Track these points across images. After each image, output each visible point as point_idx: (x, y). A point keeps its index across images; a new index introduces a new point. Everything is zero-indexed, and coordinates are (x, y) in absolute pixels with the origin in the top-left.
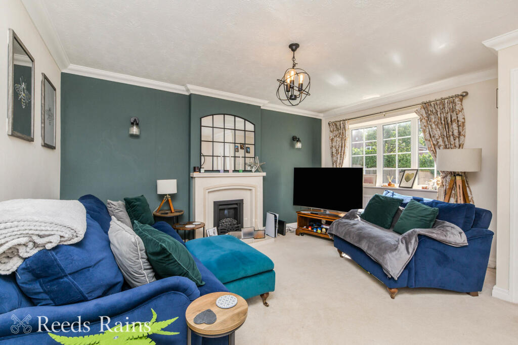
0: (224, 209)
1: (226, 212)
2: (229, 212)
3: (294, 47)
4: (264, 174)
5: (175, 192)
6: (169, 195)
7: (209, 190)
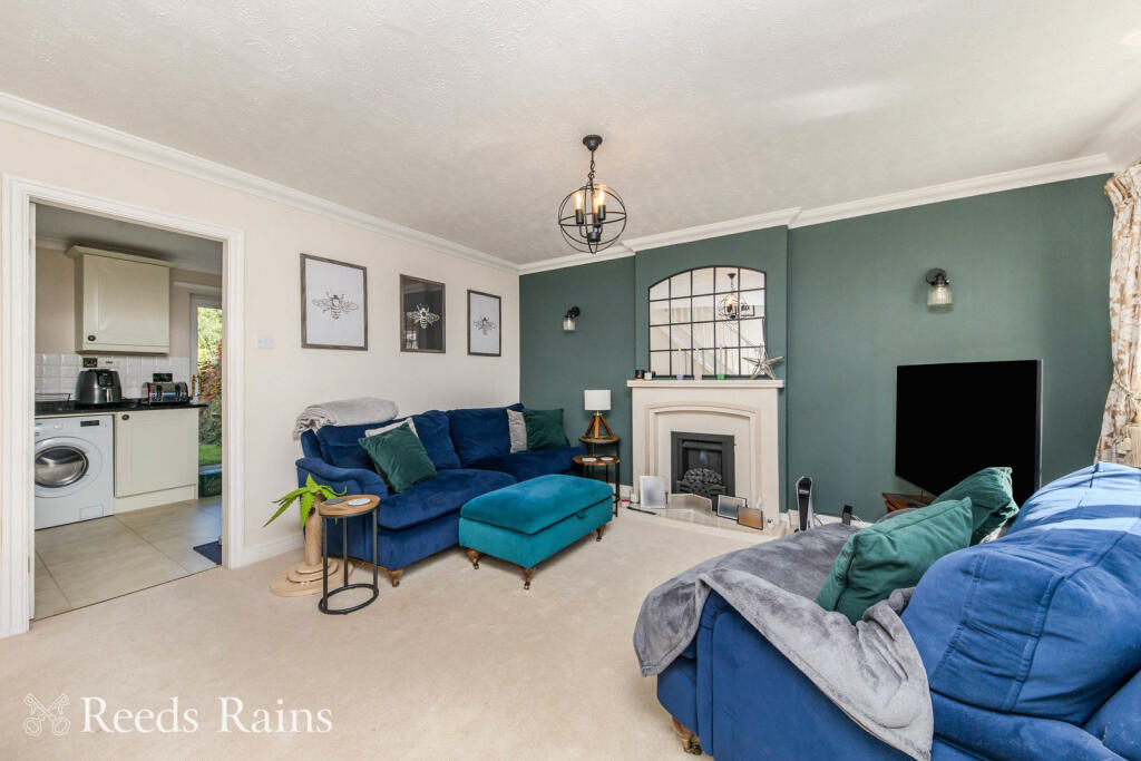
0: (699, 450)
1: (703, 455)
2: (708, 457)
3: (592, 142)
4: (780, 383)
5: (608, 408)
6: (600, 412)
7: (657, 411)
